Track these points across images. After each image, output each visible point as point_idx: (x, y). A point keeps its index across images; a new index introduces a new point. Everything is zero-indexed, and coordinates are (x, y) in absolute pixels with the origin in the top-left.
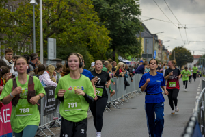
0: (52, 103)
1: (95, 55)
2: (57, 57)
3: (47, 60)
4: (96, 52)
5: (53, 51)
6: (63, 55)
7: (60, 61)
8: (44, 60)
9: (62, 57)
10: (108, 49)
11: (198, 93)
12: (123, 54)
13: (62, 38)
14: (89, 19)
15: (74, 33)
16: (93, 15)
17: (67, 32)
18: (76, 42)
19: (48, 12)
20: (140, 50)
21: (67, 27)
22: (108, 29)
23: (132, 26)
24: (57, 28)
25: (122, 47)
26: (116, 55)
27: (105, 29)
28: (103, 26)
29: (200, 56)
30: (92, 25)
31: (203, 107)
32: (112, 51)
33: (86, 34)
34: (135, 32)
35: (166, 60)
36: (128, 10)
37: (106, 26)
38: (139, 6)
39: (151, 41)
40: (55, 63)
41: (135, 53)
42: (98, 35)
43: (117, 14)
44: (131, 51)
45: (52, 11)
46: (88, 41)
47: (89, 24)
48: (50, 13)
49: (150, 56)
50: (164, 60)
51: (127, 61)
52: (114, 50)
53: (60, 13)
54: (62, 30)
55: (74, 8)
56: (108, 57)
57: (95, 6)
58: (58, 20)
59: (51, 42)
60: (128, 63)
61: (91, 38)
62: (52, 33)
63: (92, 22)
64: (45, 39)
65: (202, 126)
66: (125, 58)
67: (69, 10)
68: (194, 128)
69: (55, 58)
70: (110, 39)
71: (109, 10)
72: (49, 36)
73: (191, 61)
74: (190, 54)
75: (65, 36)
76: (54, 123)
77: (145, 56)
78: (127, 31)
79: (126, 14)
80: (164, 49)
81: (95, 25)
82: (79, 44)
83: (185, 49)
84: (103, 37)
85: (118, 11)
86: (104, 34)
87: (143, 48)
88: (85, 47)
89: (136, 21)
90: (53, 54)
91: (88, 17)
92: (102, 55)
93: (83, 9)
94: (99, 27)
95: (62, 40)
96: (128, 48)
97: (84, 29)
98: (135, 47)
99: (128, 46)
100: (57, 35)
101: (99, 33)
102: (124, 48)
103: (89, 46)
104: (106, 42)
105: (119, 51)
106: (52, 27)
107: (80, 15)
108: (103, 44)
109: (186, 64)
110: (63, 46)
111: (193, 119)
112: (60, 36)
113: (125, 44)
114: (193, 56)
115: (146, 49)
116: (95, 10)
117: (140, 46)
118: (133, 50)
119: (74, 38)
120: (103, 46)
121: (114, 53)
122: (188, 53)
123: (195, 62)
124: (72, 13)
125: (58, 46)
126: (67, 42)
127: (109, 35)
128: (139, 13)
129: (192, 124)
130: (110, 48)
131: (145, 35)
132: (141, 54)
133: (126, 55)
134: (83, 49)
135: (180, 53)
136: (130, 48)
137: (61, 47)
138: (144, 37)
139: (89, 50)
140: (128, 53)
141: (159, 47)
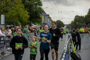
0: (2, 44)
1: (22, 23)
2: (5, 23)
3: (1, 24)
4: (22, 22)
5: (3, 20)
6: (8, 22)
7: (7, 25)
9: (7, 23)
10: (28, 20)
11: (66, 40)
12: (34, 23)
13: (7, 15)
14: (20, 7)
15: (13, 13)
16: (21, 5)
17: (10, 12)
18: (13, 17)
19: (1, 4)
20: (42, 21)
21: (10, 10)
22: (28, 12)
23: (38, 10)
24: (5, 11)
25: (34, 20)
26: (31, 23)
27: (27, 12)
28: (26, 10)
29: (67, 25)
30: (21, 9)
31: (69, 47)
32: (29, 21)
33: (18, 13)
34: (40, 13)
36: (37, 4)
37: (27, 10)
38: (41, 2)
39: (46, 17)
40: (4, 26)
41: (39, 22)
42: (23, 14)
43: (32, 5)
45: (3, 3)
46: (19, 17)
47: (20, 9)
48: (2, 4)
49: (46, 24)
51: (36, 26)
52: (30, 21)
53: (7, 4)
54: (7, 12)
55: (13, 2)
56: (27, 24)
57: (22, 1)
58: (6, 7)
59: (2, 16)
60: (36, 27)
61: (20, 15)
62: (3, 13)
63: (21, 8)
65: (68, 54)
67: (11, 3)
68: (65, 55)
69: (4, 24)
70: (29, 16)
71: (29, 3)
72: (1, 14)
73: (64, 27)
74: (63, 23)
75: (9, 14)
76: (3, 52)
77: (44, 24)
78: (36, 13)
79: (36, 5)
80: (52, 21)
81: (22, 10)
82: (15, 18)
83: (61, 21)
84: (26, 15)
85: (33, 4)
86: (26, 14)
87: (43, 20)
88: (18, 19)
89: (40, 8)
90: (3, 22)
91: (19, 6)
92: (25, 23)
93: (17, 2)
94: (24, 11)
95: (7, 16)
96: (36, 20)
97: (17, 11)
98: (39, 20)
99: (36, 19)
100: (5, 14)
101: (24, 13)
102: (35, 20)
103: (19, 19)
104: (27, 17)
105: (33, 21)
106: (3, 10)
107: (15, 5)
108: (25, 18)
110: (8, 19)
111: (65, 51)
112: (6, 14)
113: (35, 18)
114: (64, 25)
115: (44, 21)
116: (23, 3)
118: (39, 21)
119: (13, 15)
120: (26, 19)
121: (30, 22)
123: (65, 27)
124: (12, 4)
125: (6, 18)
126: (10, 17)
127: (28, 14)
128: (42, 5)
129: (65, 54)
131: (44, 15)
132: (42, 23)
133: (35, 23)
134: (16, 20)
135: (59, 23)
136: (37, 20)
137: (7, 19)
138: (44, 16)
139: (19, 21)
140: (37, 22)
141: (50, 20)
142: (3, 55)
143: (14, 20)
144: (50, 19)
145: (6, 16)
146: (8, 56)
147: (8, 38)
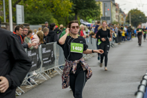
1: (59, 19)
2: (25, 22)
3: (16, 25)
4: (59, 16)
5: (21, 16)
6: (30, 20)
7: (29, 25)
8: (13, 25)
9: (29, 22)
10: (70, 13)
12: (84, 18)
13: (28, 4)
18: (41, 8)
20: (100, 13)
25: (84, 11)
26: (78, 18)
32: (74, 14)
35: (123, 21)
44: (91, 14)
46: (53, 6)
49: (108, 18)
50: (121, 21)
51: (88, 24)
52: (76, 14)
56: (71, 20)
59: (19, 8)
60: (89, 25)
64: (14, 6)
66: (87, 21)
69: (23, 23)
72: (17, 3)
73: (145, 22)
74: (144, 15)
77: (104, 18)
80: (121, 11)
82: (44, 10)
83: (139, 11)
90: (21, 20)
96: (88, 12)
98: (95, 11)
99: (89, 10)
100: (24, 2)
102: (86, 12)
103: (53, 11)
104: (69, 6)
105: (81, 14)
108: (66, 9)
109: (141, 24)
112: (27, 2)
113: (87, 8)
114: (146, 17)
115: (104, 12)
117: (100, 10)
118: (94, 14)
119: (40, 5)
121: (76, 17)
122: (142, 15)
125: (26, 11)
126: (34, 8)
130: (73, 12)
132: (101, 17)
133: (87, 18)
134: (48, 14)
135: (135, 14)
136: (91, 11)
137: (28, 13)
138: (103, 2)
139: (53, 15)
140: (89, 16)
141: (116, 10)
142: (24, 87)
143: (41, 15)
144: (116, 7)
145: (26, 7)
146: (33, 88)
147: (32, 53)
